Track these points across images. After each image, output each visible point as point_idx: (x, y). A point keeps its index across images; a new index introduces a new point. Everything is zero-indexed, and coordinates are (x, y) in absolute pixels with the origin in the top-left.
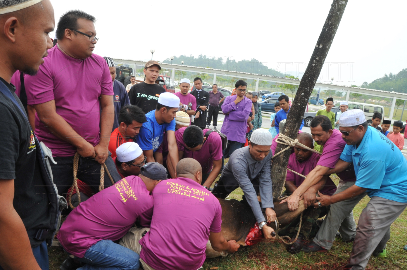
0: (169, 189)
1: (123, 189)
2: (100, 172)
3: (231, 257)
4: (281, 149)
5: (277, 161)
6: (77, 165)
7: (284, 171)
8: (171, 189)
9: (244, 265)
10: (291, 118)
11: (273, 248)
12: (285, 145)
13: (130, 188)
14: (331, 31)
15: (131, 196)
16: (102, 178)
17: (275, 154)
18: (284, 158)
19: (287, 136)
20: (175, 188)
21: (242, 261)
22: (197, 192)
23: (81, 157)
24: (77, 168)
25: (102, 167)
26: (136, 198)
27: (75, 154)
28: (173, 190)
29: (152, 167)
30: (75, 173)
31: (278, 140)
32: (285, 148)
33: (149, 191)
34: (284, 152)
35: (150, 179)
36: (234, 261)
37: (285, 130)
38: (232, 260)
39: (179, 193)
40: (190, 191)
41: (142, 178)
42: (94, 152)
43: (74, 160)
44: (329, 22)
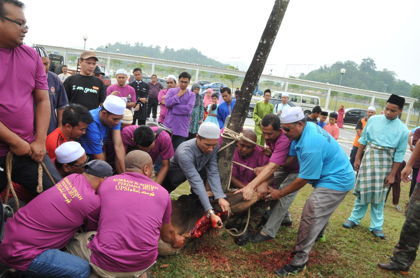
0: (116, 186)
1: (65, 189)
2: (38, 171)
3: (180, 254)
4: (227, 143)
5: (223, 155)
6: (11, 165)
7: (230, 165)
8: (120, 186)
9: (194, 260)
10: (236, 112)
11: (221, 241)
12: (230, 139)
13: (74, 187)
14: (275, 27)
15: (76, 196)
16: (40, 178)
17: (221, 148)
18: (230, 152)
19: (233, 131)
20: (123, 184)
21: (191, 257)
22: (146, 187)
23: (15, 156)
24: (11, 169)
25: (39, 166)
26: (81, 197)
27: (7, 153)
28: (122, 187)
29: (96, 164)
30: (9, 174)
31: (224, 134)
32: (231, 142)
33: (94, 190)
34: (230, 146)
35: (94, 176)
36: (184, 258)
37: (230, 124)
38: (182, 256)
39: (128, 190)
40: (139, 187)
41: (86, 176)
42: (30, 149)
43: (7, 160)
44: (273, 18)
